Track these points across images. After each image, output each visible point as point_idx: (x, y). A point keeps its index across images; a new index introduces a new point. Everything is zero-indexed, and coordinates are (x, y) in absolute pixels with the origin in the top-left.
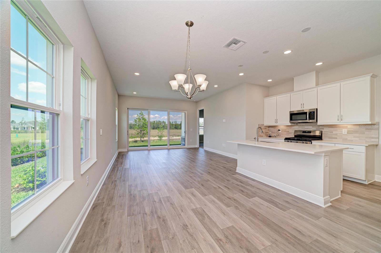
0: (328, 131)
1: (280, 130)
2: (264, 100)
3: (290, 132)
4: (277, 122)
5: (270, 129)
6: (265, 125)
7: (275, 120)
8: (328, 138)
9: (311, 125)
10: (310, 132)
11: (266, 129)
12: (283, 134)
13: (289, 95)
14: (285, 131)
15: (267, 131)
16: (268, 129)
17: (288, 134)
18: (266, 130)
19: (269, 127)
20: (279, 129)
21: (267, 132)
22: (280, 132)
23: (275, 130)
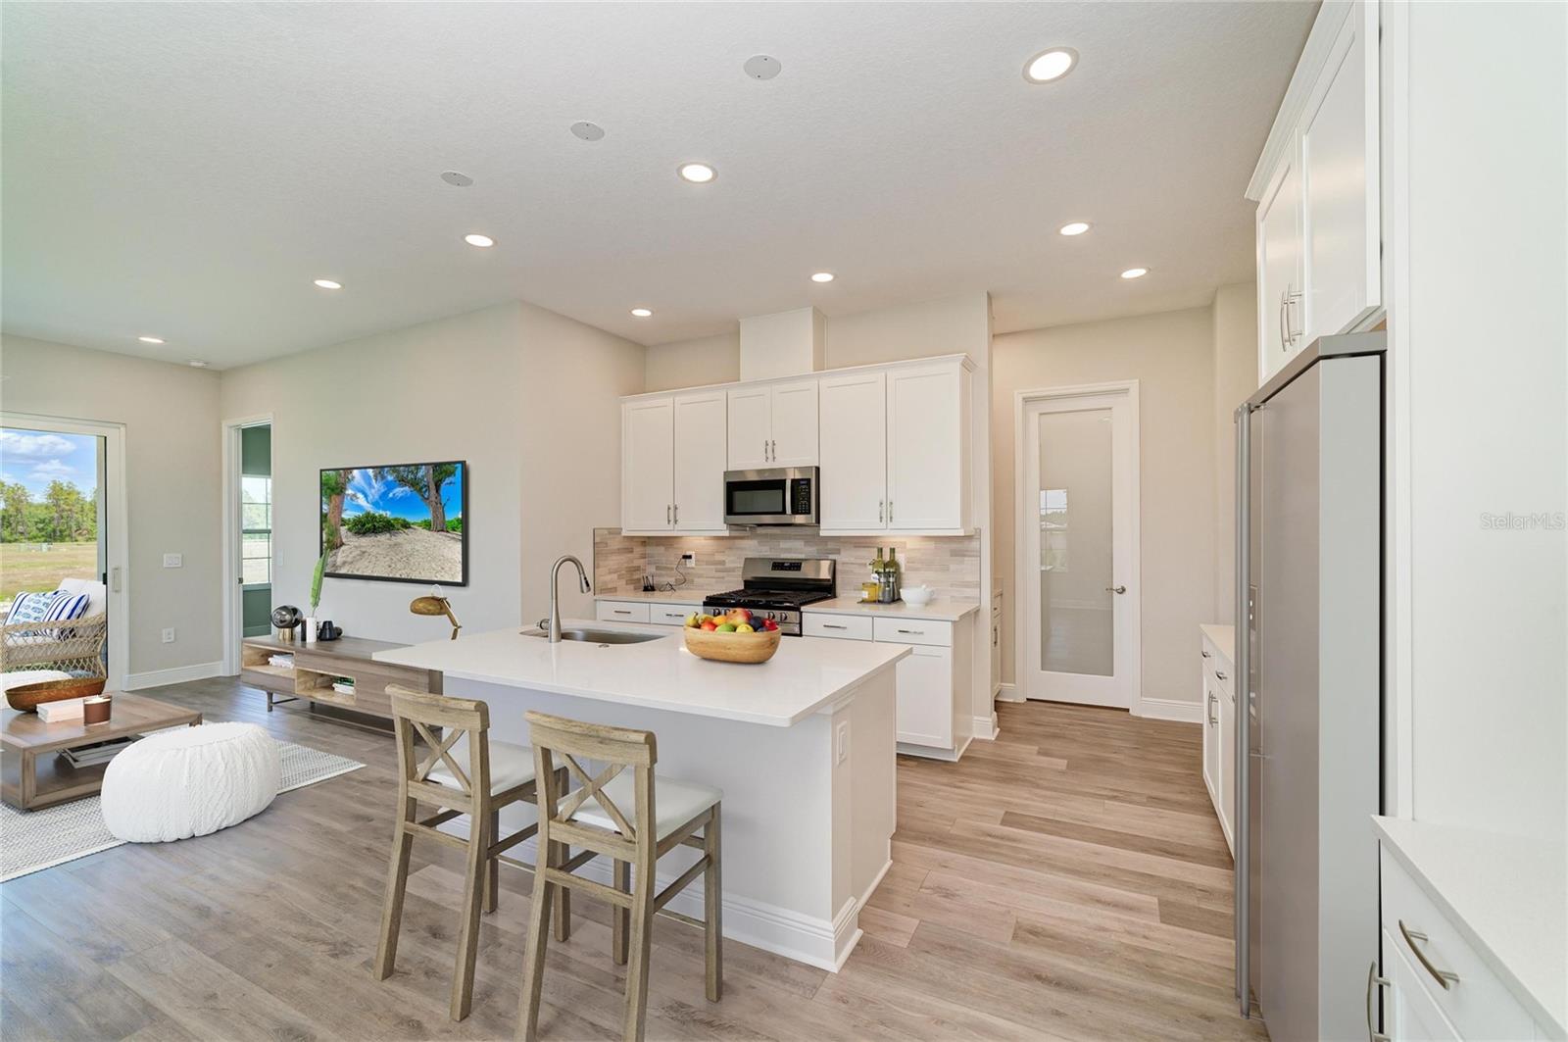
0: (852, 560)
1: (690, 557)
2: (623, 406)
3: (728, 565)
4: (676, 521)
5: (649, 550)
6: (624, 533)
7: (669, 508)
8: (855, 590)
9: (796, 538)
10: (796, 566)
11: (632, 552)
12: (700, 576)
13: (721, 395)
14: (708, 563)
15: (637, 563)
16: (638, 550)
17: (722, 574)
18: (630, 555)
19: (646, 541)
20: (688, 553)
21: (638, 569)
22: (691, 563)
23: (672, 557)
